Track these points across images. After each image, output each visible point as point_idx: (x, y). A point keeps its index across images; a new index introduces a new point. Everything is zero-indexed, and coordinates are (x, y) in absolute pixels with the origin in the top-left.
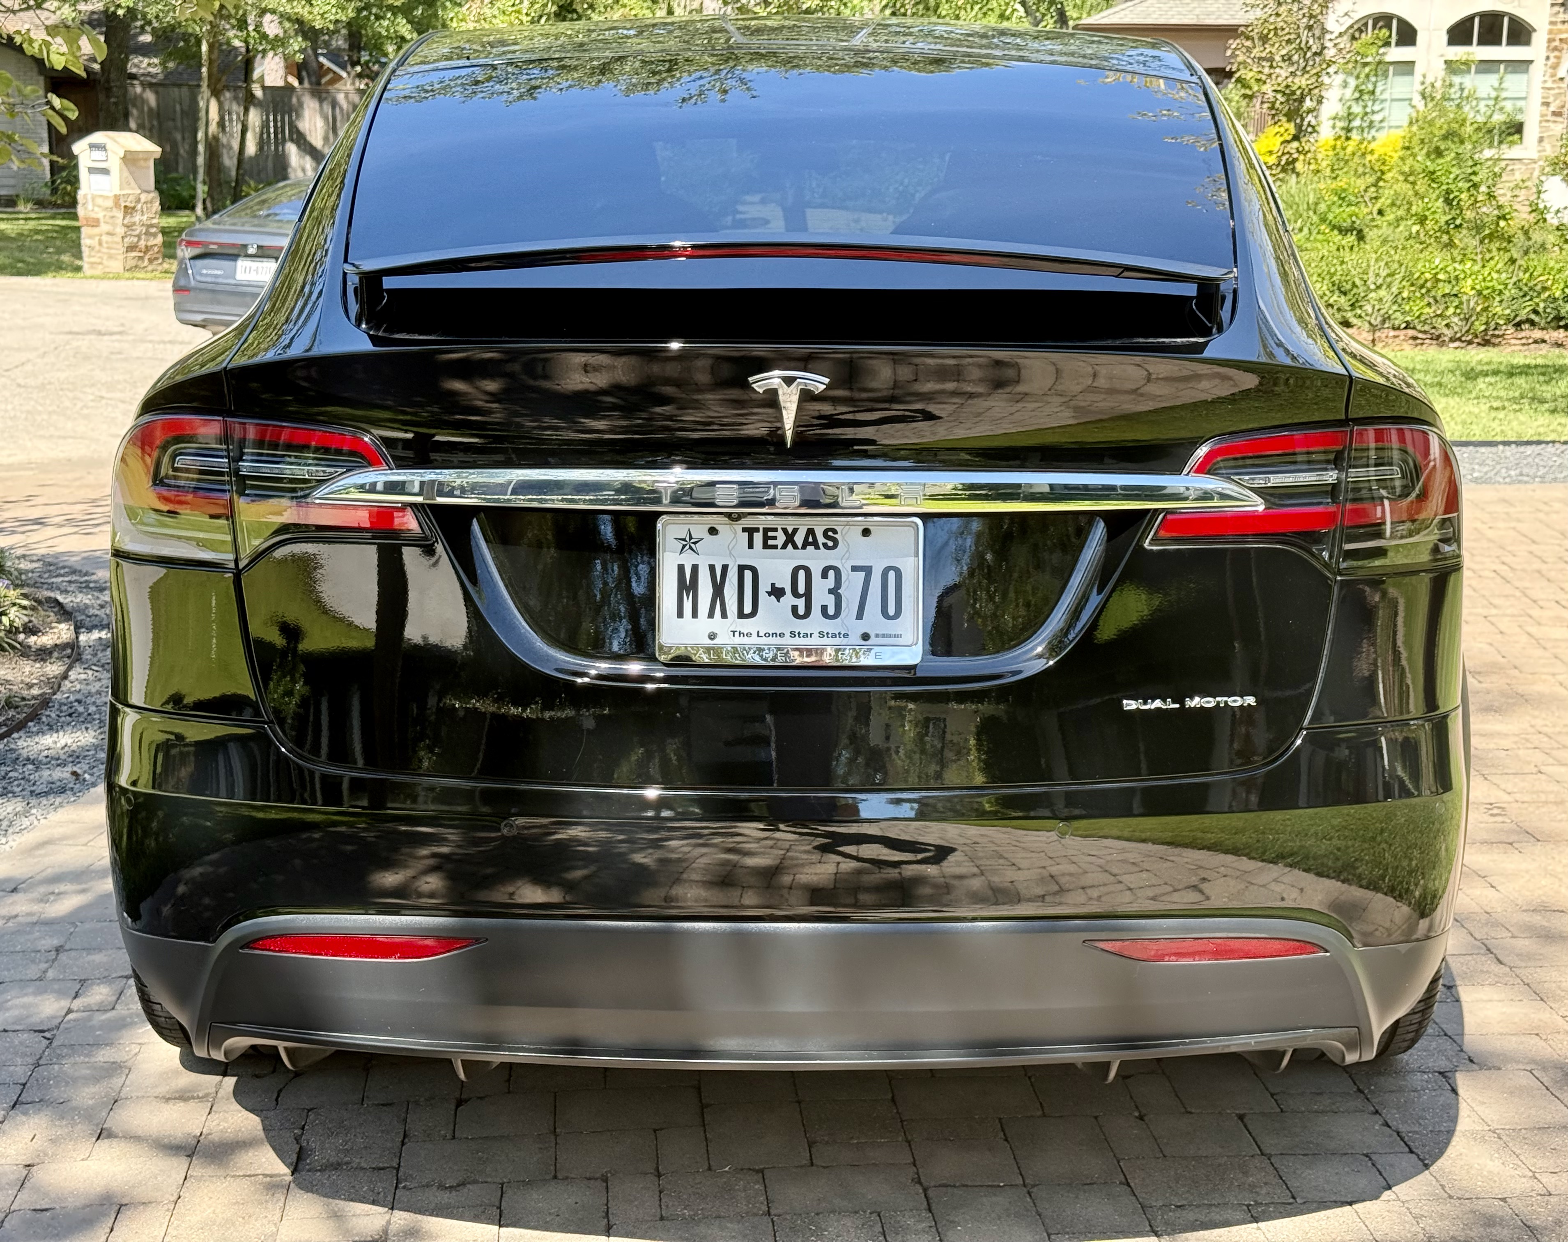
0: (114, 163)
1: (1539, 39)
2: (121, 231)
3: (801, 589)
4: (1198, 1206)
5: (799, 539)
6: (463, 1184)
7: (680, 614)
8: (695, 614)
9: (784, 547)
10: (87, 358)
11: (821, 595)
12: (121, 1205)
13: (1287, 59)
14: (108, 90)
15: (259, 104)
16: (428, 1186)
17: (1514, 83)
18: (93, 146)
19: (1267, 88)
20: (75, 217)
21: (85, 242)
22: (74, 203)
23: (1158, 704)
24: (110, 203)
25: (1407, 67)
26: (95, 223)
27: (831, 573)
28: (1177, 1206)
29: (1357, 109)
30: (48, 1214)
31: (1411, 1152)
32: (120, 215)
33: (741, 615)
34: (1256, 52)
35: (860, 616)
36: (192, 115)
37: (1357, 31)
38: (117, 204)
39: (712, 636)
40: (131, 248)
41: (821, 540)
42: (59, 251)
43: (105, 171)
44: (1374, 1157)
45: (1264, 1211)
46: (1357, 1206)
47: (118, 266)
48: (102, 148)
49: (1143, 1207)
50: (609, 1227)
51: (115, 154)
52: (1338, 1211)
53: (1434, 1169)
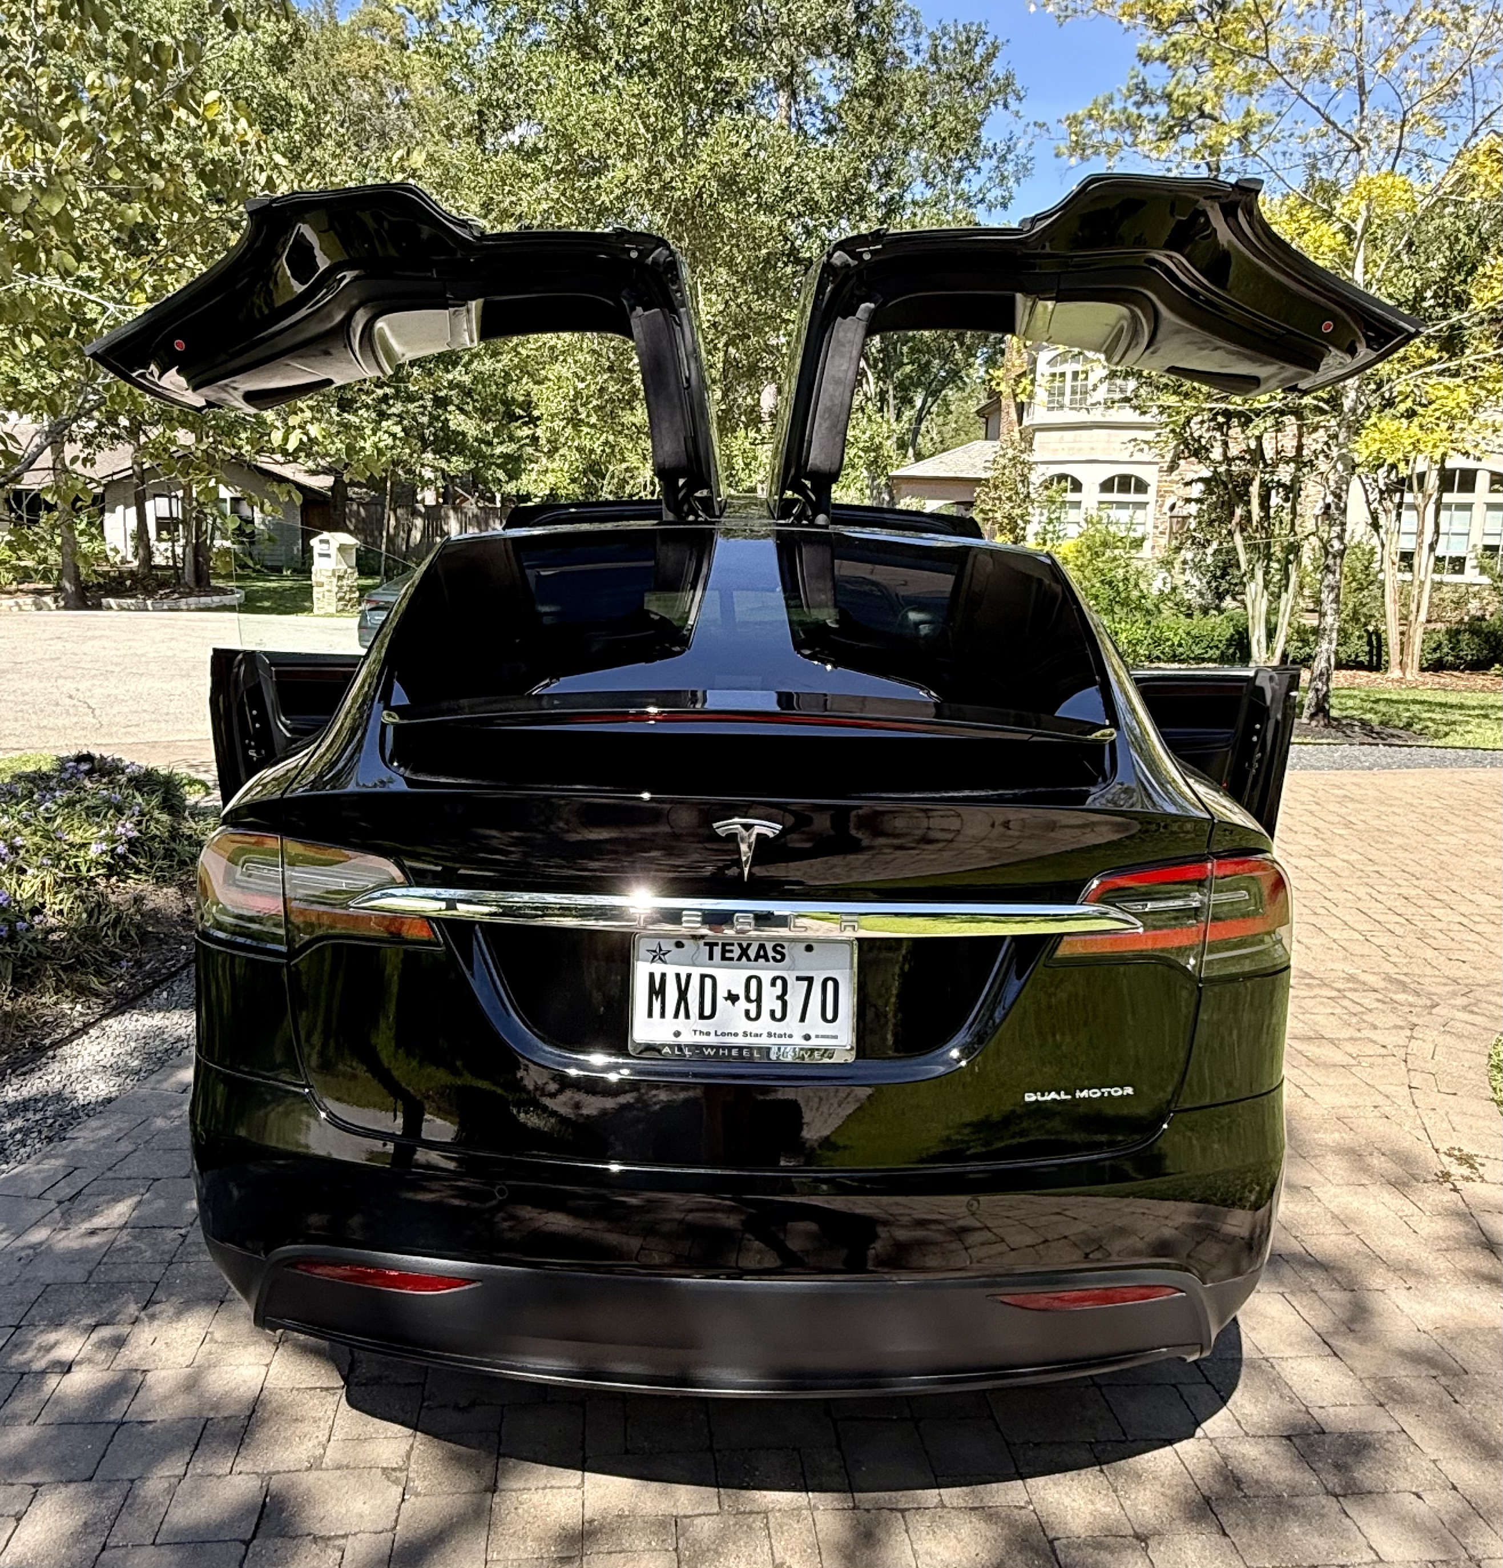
0: (333, 551)
1: (1152, 490)
2: (335, 589)
3: (753, 995)
4: (1051, 1444)
5: (752, 953)
6: (473, 1404)
7: (650, 1014)
8: (663, 1015)
9: (739, 959)
11: (770, 1001)
12: (208, 1419)
13: (1009, 499)
14: (335, 508)
15: (421, 515)
16: (445, 1406)
17: (1140, 516)
18: (322, 541)
19: (998, 515)
20: (310, 579)
21: (315, 595)
22: (310, 573)
23: (1053, 1095)
24: (330, 573)
25: (1077, 505)
26: (322, 585)
27: (779, 982)
28: (1035, 1444)
29: (1050, 528)
31: (1208, 1382)
32: (336, 580)
33: (702, 1016)
34: (992, 494)
35: (803, 1019)
36: (380, 522)
37: (1047, 485)
38: (334, 574)
39: (677, 1034)
40: (340, 599)
41: (771, 954)
42: (303, 601)
43: (328, 556)
44: (1181, 1388)
45: (1104, 1451)
46: (1177, 1446)
47: (332, 610)
48: (327, 542)
49: (1008, 1444)
50: (584, 1460)
51: (334, 545)
52: (1162, 1451)
53: (1230, 1403)
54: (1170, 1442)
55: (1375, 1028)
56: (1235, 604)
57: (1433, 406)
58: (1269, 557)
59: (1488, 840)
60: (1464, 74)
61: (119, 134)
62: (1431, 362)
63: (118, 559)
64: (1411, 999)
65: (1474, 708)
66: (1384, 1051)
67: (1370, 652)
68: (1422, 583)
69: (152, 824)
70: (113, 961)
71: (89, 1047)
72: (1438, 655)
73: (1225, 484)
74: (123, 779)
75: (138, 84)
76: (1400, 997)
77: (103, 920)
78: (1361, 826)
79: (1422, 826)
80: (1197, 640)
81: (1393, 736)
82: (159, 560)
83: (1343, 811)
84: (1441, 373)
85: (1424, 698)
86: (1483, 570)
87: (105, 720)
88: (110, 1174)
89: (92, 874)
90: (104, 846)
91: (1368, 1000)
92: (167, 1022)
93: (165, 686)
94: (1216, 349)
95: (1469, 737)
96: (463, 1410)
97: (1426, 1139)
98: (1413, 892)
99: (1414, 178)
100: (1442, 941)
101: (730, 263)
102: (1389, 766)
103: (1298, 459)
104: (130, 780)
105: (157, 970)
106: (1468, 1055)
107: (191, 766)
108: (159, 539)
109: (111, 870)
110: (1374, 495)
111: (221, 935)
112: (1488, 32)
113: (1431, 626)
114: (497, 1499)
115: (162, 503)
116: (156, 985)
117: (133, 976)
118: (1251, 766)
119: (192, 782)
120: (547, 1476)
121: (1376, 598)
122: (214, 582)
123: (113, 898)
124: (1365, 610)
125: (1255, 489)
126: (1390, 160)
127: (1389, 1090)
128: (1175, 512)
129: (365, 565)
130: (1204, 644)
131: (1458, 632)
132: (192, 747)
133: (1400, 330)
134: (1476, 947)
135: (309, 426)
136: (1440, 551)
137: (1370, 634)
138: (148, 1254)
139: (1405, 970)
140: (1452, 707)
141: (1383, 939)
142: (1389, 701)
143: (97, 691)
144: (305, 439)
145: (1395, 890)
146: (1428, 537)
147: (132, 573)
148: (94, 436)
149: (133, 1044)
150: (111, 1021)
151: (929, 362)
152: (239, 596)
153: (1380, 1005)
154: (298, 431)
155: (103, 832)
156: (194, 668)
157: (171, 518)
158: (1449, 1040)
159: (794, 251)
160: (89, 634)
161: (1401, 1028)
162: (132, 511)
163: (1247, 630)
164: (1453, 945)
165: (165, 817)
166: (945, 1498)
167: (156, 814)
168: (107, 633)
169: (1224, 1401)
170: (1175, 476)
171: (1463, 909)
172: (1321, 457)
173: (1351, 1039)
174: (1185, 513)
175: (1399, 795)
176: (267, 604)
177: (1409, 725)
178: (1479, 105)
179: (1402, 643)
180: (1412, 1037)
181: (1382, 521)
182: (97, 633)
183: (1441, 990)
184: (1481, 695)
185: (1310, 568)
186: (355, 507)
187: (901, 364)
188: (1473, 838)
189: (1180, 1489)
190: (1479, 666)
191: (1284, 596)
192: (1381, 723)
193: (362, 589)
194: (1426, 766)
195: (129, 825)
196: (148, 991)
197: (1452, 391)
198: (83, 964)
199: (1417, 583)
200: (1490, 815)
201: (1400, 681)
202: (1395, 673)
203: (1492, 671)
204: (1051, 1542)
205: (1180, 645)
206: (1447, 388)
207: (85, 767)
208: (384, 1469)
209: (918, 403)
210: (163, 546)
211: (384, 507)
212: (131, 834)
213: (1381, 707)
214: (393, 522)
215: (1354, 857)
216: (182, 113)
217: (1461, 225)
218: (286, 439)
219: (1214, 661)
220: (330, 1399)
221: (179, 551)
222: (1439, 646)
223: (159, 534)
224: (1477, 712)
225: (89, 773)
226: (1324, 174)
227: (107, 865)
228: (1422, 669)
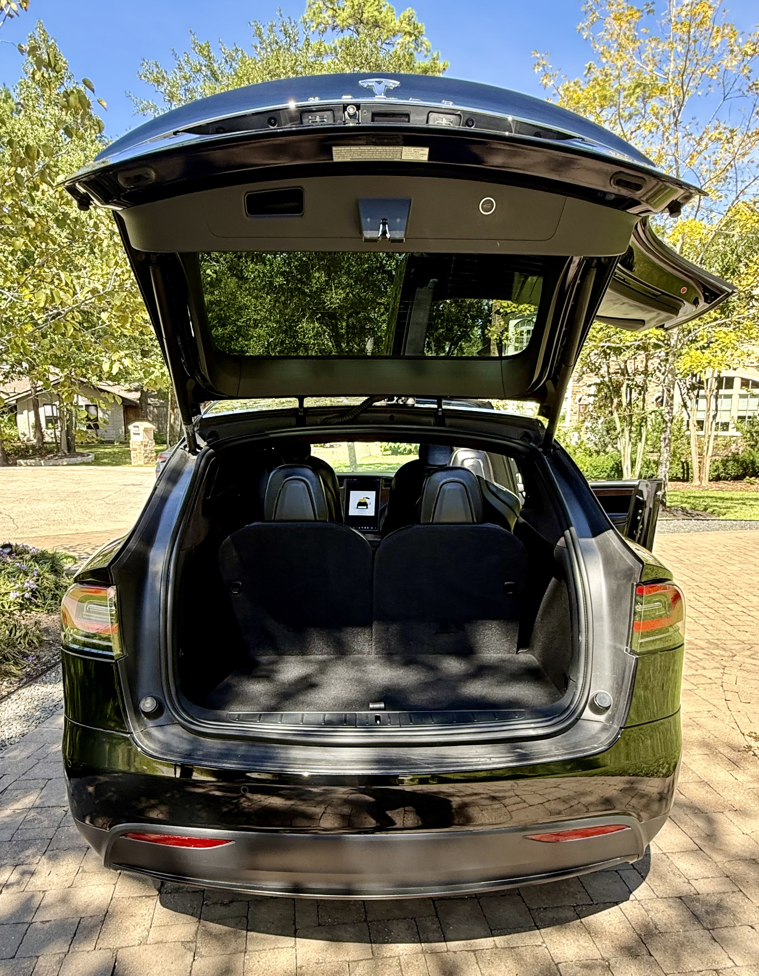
0: (141, 431)
2: (143, 452)
4: (552, 908)
6: (231, 902)
10: (129, 493)
12: (81, 918)
14: (142, 409)
16: (216, 903)
18: (135, 427)
20: (129, 447)
21: (132, 455)
22: (129, 443)
24: (140, 444)
26: (136, 450)
28: (544, 909)
30: (48, 924)
31: (635, 869)
32: (143, 447)
36: (166, 417)
38: (142, 444)
40: (146, 457)
42: (125, 458)
43: (139, 434)
44: (620, 872)
45: (581, 911)
46: (620, 905)
47: (142, 463)
48: (138, 427)
49: (529, 910)
50: (296, 931)
51: (141, 429)
52: (613, 908)
53: (647, 879)
54: (617, 903)
55: (705, 669)
56: (612, 449)
57: (718, 342)
58: (631, 424)
59: (752, 567)
60: (732, 166)
61: (9, 198)
62: (716, 319)
63: (25, 439)
64: (722, 653)
65: (738, 500)
66: (710, 681)
67: (683, 473)
68: (709, 436)
69: (45, 580)
70: (24, 657)
71: (12, 705)
72: (716, 473)
73: (608, 386)
74: (28, 557)
75: (19, 170)
76: (716, 652)
77: (18, 634)
78: (688, 562)
79: (718, 561)
80: (595, 468)
81: (698, 515)
82: (47, 439)
83: (677, 554)
84: (720, 325)
85: (712, 495)
86: (738, 429)
87: (20, 525)
88: (24, 777)
89: (11, 609)
90: (18, 594)
91: (700, 654)
92: (55, 690)
93: (52, 506)
94: (623, 303)
95: (737, 514)
96: (226, 905)
97: (737, 728)
98: (717, 596)
99: (705, 222)
100: (735, 621)
101: (348, 273)
102: (698, 531)
103: (645, 372)
104: (32, 557)
105: (49, 661)
106: (754, 682)
107: (65, 548)
108: (47, 428)
109: (22, 607)
110: (685, 391)
111: (76, 647)
112: (743, 144)
113: (714, 458)
114: (247, 957)
115: (48, 408)
116: (49, 669)
117: (35, 665)
118: (637, 532)
119: (67, 557)
120: (275, 941)
121: (684, 444)
122: (77, 450)
123: (23, 622)
124: (679, 451)
125: (623, 389)
126: (694, 213)
127: (716, 702)
128: (582, 402)
129: (159, 439)
130: (599, 470)
131: (727, 461)
132: (68, 538)
133: (723, 291)
134: (752, 624)
135: (123, 360)
136: (718, 420)
137: (683, 463)
138: (46, 822)
139: (717, 637)
140: (727, 499)
141: (705, 621)
142: (695, 497)
143: (15, 510)
144: (122, 367)
145: (708, 595)
146: (712, 413)
147: (33, 447)
148: (9, 373)
149: (36, 703)
150: (23, 690)
151: (452, 327)
152: (92, 456)
153: (705, 656)
154: (117, 363)
155: (17, 586)
156: (68, 496)
157: (53, 416)
158: (744, 674)
159: (382, 266)
160: (10, 479)
161: (718, 668)
162: (32, 413)
163: (621, 462)
164: (740, 623)
165: (52, 577)
166: (497, 942)
167: (46, 575)
168: (20, 478)
169: (644, 878)
170: (581, 384)
171: (743, 604)
172: (657, 371)
173: (693, 675)
174: (587, 403)
175: (705, 545)
176: (106, 460)
177: (705, 509)
178: (739, 184)
179: (700, 467)
180: (724, 673)
181: (689, 403)
182: (15, 478)
183: (737, 647)
184: (741, 493)
185: (651, 430)
186: (152, 408)
187: (437, 329)
188: (745, 567)
189: (625, 930)
190: (738, 478)
191: (639, 444)
192: (691, 508)
193: (157, 452)
194: (718, 530)
195: (31, 582)
196: (44, 672)
197: (727, 335)
198: (7, 659)
199: (707, 436)
200: (752, 554)
201: (699, 486)
202: (697, 482)
203: (745, 480)
204: (557, 965)
205: (587, 471)
206: (725, 333)
207: (8, 550)
208: (182, 942)
209: (447, 349)
210: (50, 431)
211: (167, 408)
212: (32, 586)
213: (692, 501)
214: (173, 417)
215: (685, 578)
216: (44, 187)
217: (728, 249)
218: (111, 368)
219: (605, 479)
220: (151, 902)
221: (58, 434)
222: (718, 468)
223: (47, 425)
224: (740, 501)
225: (10, 554)
226: (658, 222)
227: (21, 605)
228: (710, 481)
